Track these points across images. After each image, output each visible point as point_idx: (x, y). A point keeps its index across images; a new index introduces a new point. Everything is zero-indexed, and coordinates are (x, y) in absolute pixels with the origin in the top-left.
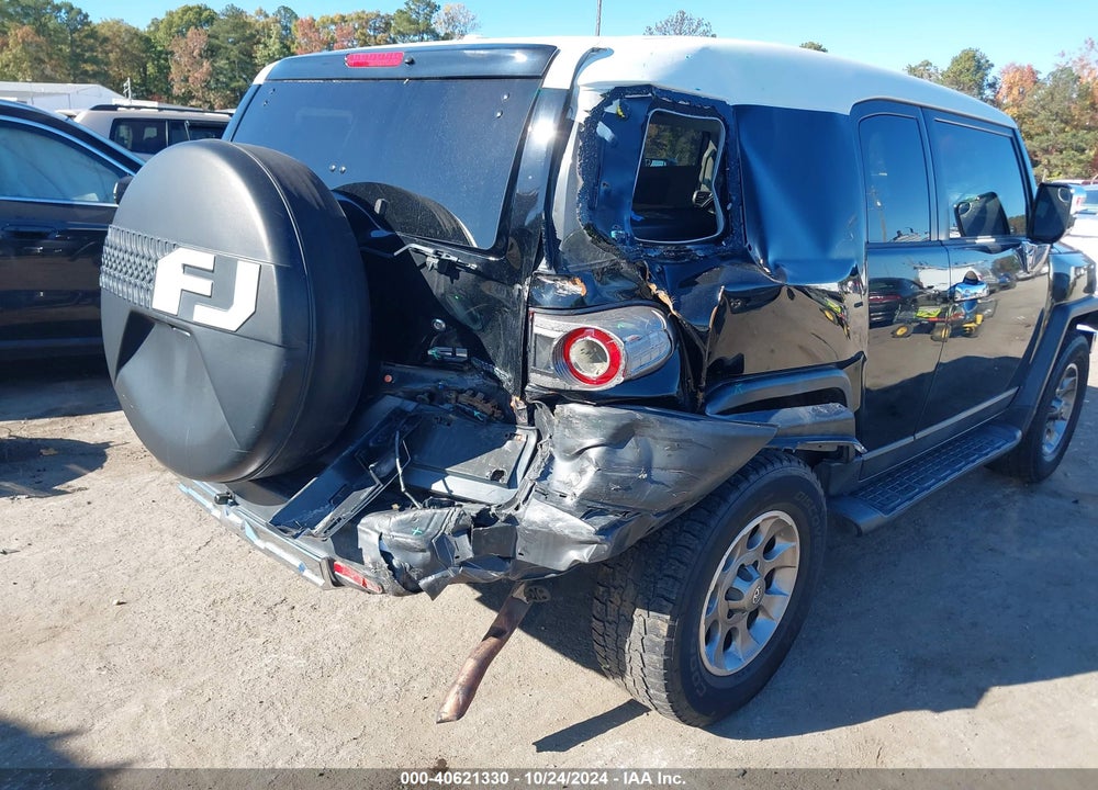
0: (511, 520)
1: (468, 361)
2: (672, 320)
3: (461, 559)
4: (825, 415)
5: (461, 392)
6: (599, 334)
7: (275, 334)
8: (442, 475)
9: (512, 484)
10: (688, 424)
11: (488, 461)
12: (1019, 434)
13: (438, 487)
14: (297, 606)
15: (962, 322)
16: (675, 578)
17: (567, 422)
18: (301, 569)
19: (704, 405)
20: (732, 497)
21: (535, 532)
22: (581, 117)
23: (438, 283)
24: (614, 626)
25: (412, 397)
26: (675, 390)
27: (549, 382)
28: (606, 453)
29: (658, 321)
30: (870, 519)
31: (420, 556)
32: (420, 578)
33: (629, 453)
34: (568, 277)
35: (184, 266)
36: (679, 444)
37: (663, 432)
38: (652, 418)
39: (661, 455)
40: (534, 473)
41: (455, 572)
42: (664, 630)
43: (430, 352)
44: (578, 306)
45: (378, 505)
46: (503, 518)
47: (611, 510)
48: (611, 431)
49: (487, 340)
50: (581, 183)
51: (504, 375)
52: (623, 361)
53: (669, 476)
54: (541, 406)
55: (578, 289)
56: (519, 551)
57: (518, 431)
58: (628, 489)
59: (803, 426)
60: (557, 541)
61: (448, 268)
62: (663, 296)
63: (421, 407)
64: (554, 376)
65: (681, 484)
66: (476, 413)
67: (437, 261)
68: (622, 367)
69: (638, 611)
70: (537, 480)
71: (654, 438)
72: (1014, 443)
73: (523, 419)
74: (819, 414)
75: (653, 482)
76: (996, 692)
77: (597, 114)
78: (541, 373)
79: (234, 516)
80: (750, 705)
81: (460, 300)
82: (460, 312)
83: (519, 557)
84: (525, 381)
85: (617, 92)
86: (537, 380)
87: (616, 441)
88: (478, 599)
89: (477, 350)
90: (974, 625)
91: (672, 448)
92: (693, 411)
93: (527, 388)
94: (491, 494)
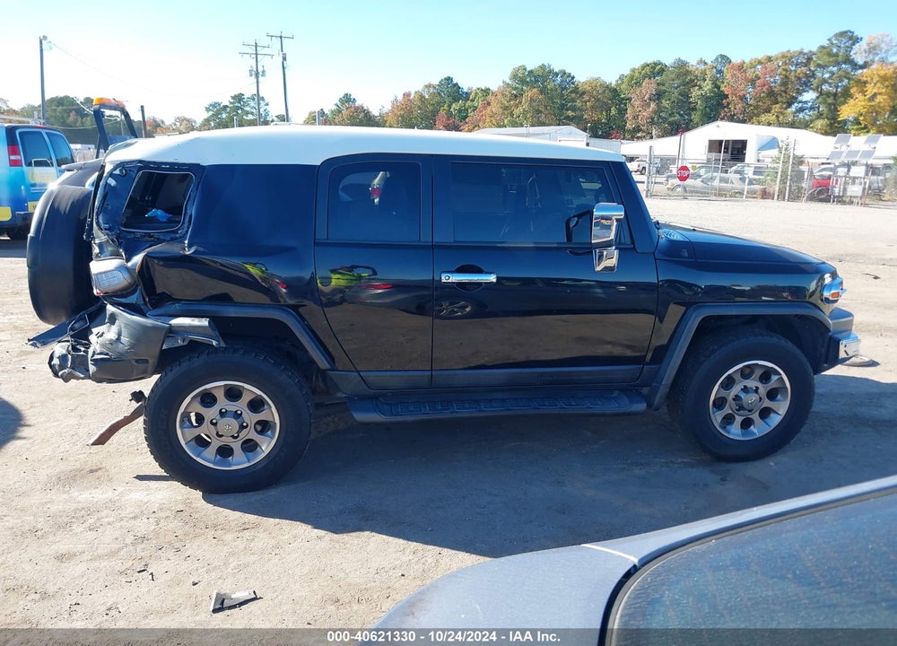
10: (129, 316)
28: (109, 326)
33: (115, 327)
37: (122, 319)
38: (119, 312)
39: (123, 331)
48: (108, 316)
58: (111, 344)
71: (121, 322)
75: (121, 343)
87: (111, 321)
91: (125, 328)
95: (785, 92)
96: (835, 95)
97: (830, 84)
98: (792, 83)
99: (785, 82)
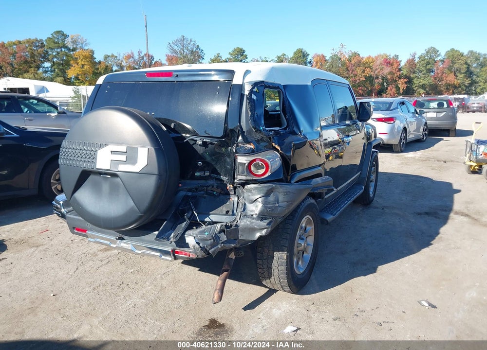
0: (236, 225)
1: (209, 176)
2: (280, 153)
3: (223, 241)
4: (324, 180)
5: (207, 187)
6: (261, 160)
7: (156, 171)
8: (208, 215)
9: (233, 214)
10: (288, 186)
11: (224, 209)
12: (363, 187)
13: (207, 219)
14: (129, 284)
15: (338, 153)
16: (287, 239)
17: (250, 191)
18: (160, 256)
19: (290, 180)
20: (299, 210)
21: (245, 228)
22: (247, 93)
23: (200, 150)
24: (266, 260)
25: (190, 190)
26: (282, 177)
27: (244, 178)
28: (265, 199)
29: (277, 155)
30: (330, 218)
31: (209, 242)
32: (210, 250)
33: (272, 198)
34: (249, 143)
35: (112, 151)
36: (286, 193)
37: (281, 190)
38: (278, 185)
39: (281, 198)
40: (240, 210)
41: (221, 246)
42: (285, 257)
43: (196, 174)
44: (252, 152)
45: (189, 227)
46: (234, 225)
47: (268, 217)
48: (265, 192)
49: (218, 167)
50: (250, 113)
51: (225, 178)
52: (270, 168)
53: (284, 204)
54: (239, 187)
55: (252, 146)
56: (239, 236)
57: (231, 197)
58: (273, 210)
59: (319, 184)
60: (253, 230)
61: (205, 144)
62: (277, 147)
63: (194, 193)
64: (246, 176)
65: (288, 206)
66: (215, 193)
67: (201, 142)
68: (269, 170)
69: (275, 253)
70: (242, 211)
71: (279, 192)
72: (363, 190)
73: (232, 193)
74: (323, 180)
75: (280, 207)
76: (380, 267)
77: (251, 92)
78: (241, 175)
79: (123, 244)
80: (307, 285)
81: (209, 155)
82: (208, 159)
83: (240, 238)
84: (234, 178)
85: (255, 84)
86: (240, 177)
87: (267, 195)
88: (199, 270)
89: (214, 171)
90: (365, 250)
91: (285, 195)
92: (287, 182)
93: (235, 181)
94: (226, 219)
95: (34, 61)
96: (62, 64)
97: (58, 58)
98: (37, 57)
99: (33, 55)
